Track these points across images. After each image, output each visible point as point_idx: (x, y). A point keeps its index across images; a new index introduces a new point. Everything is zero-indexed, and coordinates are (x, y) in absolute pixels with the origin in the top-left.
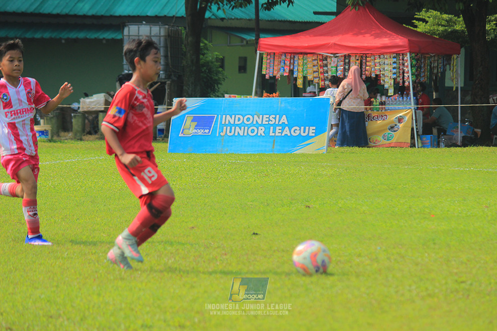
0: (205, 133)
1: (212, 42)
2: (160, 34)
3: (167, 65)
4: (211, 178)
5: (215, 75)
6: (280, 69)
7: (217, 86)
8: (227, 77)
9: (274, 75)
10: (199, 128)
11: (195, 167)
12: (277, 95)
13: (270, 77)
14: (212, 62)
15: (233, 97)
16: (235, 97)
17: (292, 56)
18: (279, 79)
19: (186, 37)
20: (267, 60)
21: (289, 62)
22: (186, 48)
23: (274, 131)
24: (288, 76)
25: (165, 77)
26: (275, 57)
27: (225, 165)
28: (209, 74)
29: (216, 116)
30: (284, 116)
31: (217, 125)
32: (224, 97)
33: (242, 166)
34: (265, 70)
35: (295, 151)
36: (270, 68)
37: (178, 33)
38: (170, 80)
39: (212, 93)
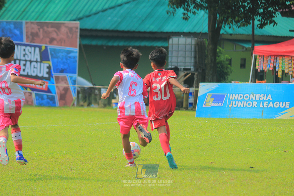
0: (219, 105)
1: (224, 48)
2: (192, 43)
3: (195, 62)
4: (223, 133)
5: (226, 69)
6: (267, 66)
7: (227, 76)
8: (233, 71)
9: (263, 69)
10: (215, 102)
11: (213, 126)
12: (265, 82)
13: (261, 71)
14: (224, 61)
15: (237, 83)
16: (238, 83)
17: (275, 57)
18: (267, 72)
19: (208, 46)
20: (259, 59)
21: (273, 62)
22: (208, 53)
23: (263, 104)
24: (272, 70)
25: (194, 70)
26: (264, 58)
27: (232, 125)
28: (222, 69)
29: (226, 94)
30: (270, 95)
31: (227, 100)
32: (231, 82)
33: (242, 126)
34: (258, 66)
35: (276, 117)
36: (261, 65)
37: (203, 43)
38: (198, 72)
39: (223, 80)
